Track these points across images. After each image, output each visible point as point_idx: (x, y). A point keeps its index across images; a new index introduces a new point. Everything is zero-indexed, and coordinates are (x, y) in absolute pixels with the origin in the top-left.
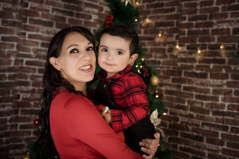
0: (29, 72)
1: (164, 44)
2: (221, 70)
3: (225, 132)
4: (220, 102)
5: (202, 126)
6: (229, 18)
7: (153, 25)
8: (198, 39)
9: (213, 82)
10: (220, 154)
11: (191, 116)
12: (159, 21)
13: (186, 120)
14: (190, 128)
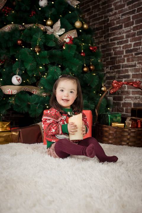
3: (134, 15)
5: (122, 18)
10: (132, 31)
11: (115, 14)
13: (113, 17)
14: (115, 22)
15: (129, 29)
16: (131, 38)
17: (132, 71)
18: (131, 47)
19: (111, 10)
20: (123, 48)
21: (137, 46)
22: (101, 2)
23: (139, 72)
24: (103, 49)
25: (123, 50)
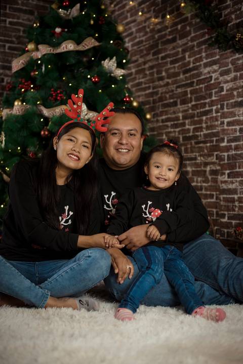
1: (145, 21)
2: (186, 28)
3: (192, 88)
4: (187, 59)
5: (176, 90)
7: (137, 6)
9: (181, 42)
10: (190, 111)
11: (168, 84)
13: (164, 89)
14: (168, 96)
15: (187, 108)
16: (190, 120)
17: (191, 165)
18: (189, 133)
19: (161, 79)
20: (179, 134)
21: (198, 132)
22: (147, 66)
23: (200, 167)
24: (151, 133)
25: (180, 136)
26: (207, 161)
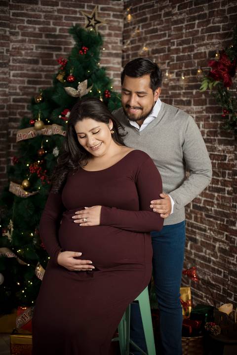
0: (18, 109)
2: (202, 96)
4: (201, 129)
6: (206, 41)
8: (184, 64)
9: (196, 108)
12: (155, 48)
17: (201, 235)
18: (200, 203)
21: (209, 205)
23: (210, 241)
26: (216, 237)
